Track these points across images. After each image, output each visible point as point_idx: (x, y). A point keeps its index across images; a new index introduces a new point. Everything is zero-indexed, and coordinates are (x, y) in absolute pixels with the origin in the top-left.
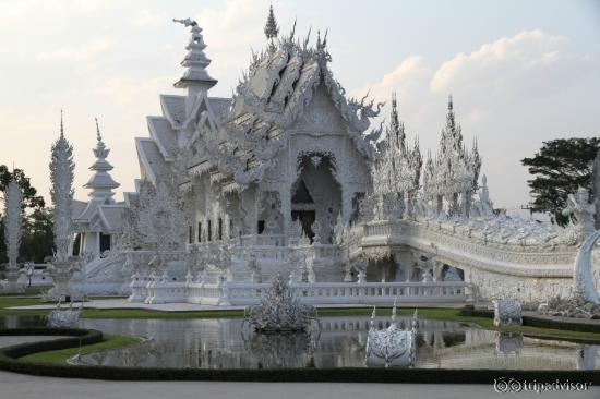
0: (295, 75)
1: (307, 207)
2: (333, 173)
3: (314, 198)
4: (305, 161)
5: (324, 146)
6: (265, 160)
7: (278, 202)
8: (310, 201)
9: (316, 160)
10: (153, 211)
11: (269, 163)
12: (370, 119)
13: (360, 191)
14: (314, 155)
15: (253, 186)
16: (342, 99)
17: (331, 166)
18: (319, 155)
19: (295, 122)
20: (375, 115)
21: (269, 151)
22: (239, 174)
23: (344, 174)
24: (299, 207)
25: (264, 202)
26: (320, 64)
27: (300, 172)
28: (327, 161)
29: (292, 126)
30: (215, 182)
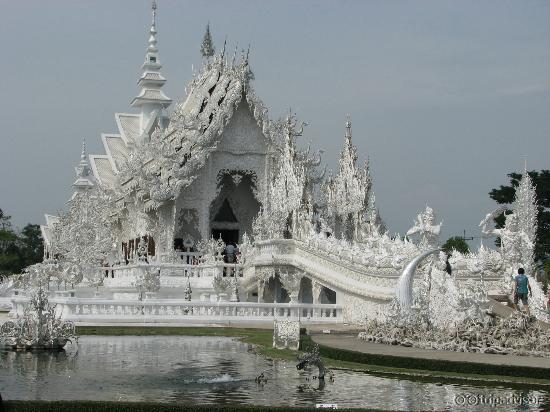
0: (221, 93)
1: (231, 226)
2: (255, 192)
3: (237, 217)
4: (226, 179)
6: (182, 177)
7: (196, 220)
8: (234, 219)
11: (186, 181)
15: (168, 203)
17: (253, 184)
18: (240, 173)
19: (214, 139)
22: (153, 191)
24: (222, 226)
25: (181, 220)
26: (242, 83)
27: (219, 190)
28: (248, 180)
29: (211, 144)
30: (140, 199)
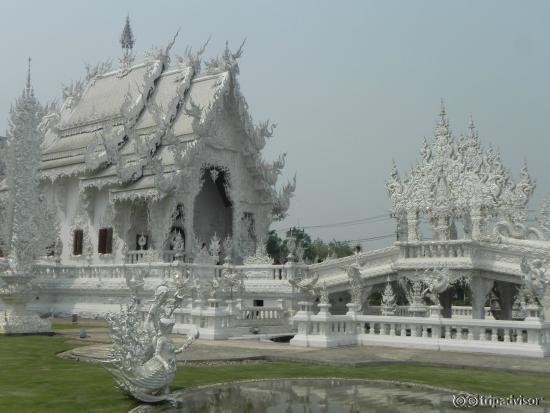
0: (186, 83)
2: (228, 190)
4: (207, 173)
5: (222, 160)
9: (214, 174)
12: (266, 138)
13: (248, 211)
14: (212, 168)
15: (170, 194)
16: (245, 114)
17: (224, 181)
18: (217, 169)
20: (269, 135)
23: (237, 192)
26: (231, 74)
27: (202, 185)
28: (222, 177)
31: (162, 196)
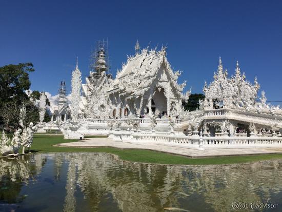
0: (151, 60)
2: (165, 94)
5: (162, 84)
8: (154, 104)
9: (160, 89)
10: (99, 105)
13: (173, 101)
14: (159, 87)
15: (140, 97)
17: (164, 92)
18: (161, 87)
19: (155, 75)
21: (146, 84)
22: (136, 92)
23: (168, 95)
26: (163, 56)
27: (155, 93)
28: (163, 90)
29: (154, 76)
30: (121, 96)
31: (137, 97)
